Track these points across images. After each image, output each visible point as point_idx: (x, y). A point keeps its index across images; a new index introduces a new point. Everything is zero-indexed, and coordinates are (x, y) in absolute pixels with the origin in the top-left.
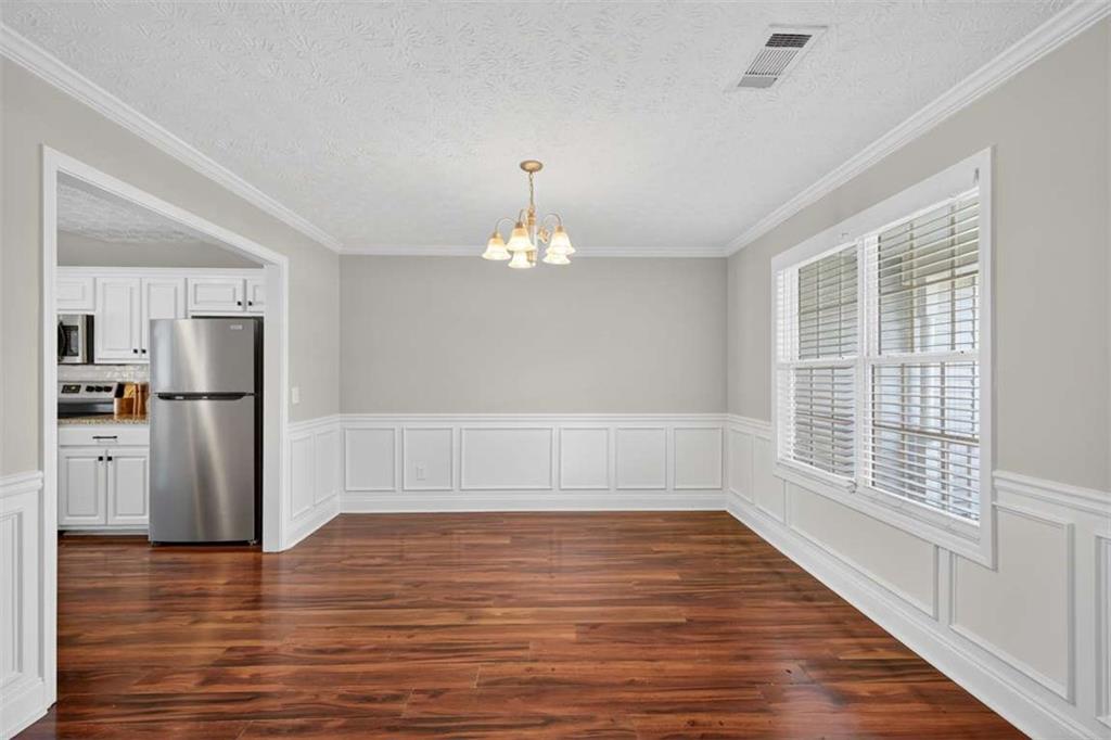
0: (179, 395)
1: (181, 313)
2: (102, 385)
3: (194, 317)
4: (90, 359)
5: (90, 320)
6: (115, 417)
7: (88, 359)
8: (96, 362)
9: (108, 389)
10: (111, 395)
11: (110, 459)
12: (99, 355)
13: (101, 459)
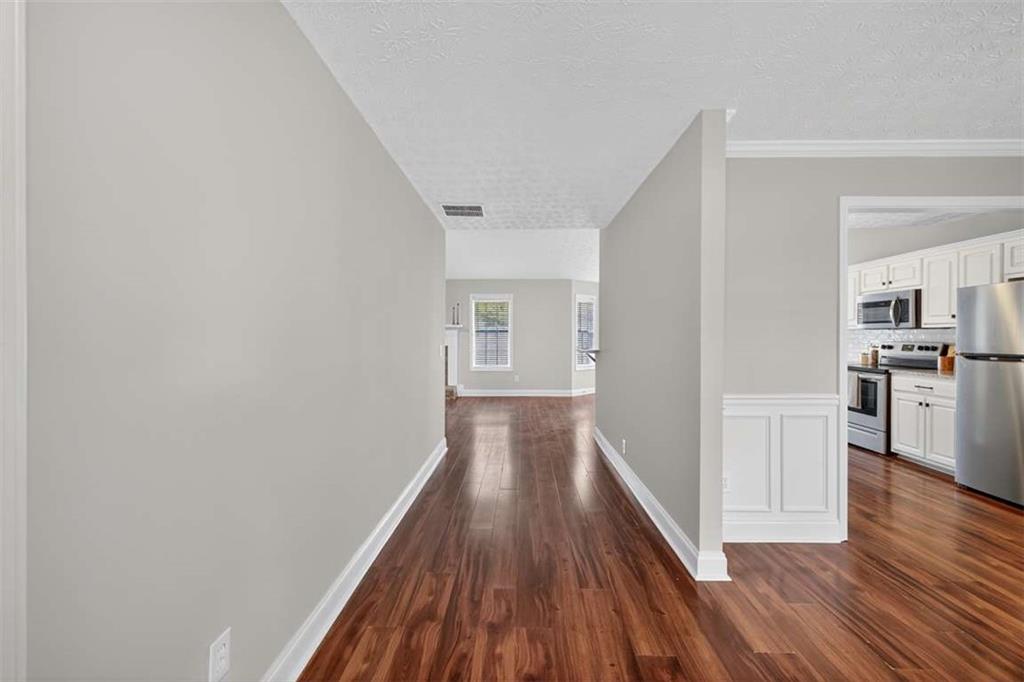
0: (994, 356)
1: (997, 277)
2: (929, 345)
3: (1011, 280)
4: (918, 325)
5: (918, 293)
6: (939, 372)
7: (917, 324)
8: (923, 326)
9: (934, 349)
10: (937, 354)
11: (927, 405)
12: (925, 320)
13: (921, 404)
